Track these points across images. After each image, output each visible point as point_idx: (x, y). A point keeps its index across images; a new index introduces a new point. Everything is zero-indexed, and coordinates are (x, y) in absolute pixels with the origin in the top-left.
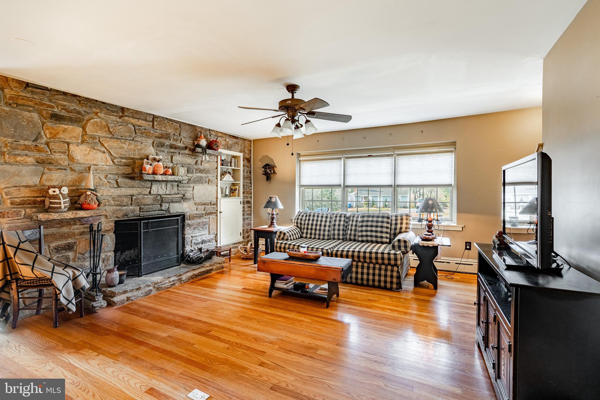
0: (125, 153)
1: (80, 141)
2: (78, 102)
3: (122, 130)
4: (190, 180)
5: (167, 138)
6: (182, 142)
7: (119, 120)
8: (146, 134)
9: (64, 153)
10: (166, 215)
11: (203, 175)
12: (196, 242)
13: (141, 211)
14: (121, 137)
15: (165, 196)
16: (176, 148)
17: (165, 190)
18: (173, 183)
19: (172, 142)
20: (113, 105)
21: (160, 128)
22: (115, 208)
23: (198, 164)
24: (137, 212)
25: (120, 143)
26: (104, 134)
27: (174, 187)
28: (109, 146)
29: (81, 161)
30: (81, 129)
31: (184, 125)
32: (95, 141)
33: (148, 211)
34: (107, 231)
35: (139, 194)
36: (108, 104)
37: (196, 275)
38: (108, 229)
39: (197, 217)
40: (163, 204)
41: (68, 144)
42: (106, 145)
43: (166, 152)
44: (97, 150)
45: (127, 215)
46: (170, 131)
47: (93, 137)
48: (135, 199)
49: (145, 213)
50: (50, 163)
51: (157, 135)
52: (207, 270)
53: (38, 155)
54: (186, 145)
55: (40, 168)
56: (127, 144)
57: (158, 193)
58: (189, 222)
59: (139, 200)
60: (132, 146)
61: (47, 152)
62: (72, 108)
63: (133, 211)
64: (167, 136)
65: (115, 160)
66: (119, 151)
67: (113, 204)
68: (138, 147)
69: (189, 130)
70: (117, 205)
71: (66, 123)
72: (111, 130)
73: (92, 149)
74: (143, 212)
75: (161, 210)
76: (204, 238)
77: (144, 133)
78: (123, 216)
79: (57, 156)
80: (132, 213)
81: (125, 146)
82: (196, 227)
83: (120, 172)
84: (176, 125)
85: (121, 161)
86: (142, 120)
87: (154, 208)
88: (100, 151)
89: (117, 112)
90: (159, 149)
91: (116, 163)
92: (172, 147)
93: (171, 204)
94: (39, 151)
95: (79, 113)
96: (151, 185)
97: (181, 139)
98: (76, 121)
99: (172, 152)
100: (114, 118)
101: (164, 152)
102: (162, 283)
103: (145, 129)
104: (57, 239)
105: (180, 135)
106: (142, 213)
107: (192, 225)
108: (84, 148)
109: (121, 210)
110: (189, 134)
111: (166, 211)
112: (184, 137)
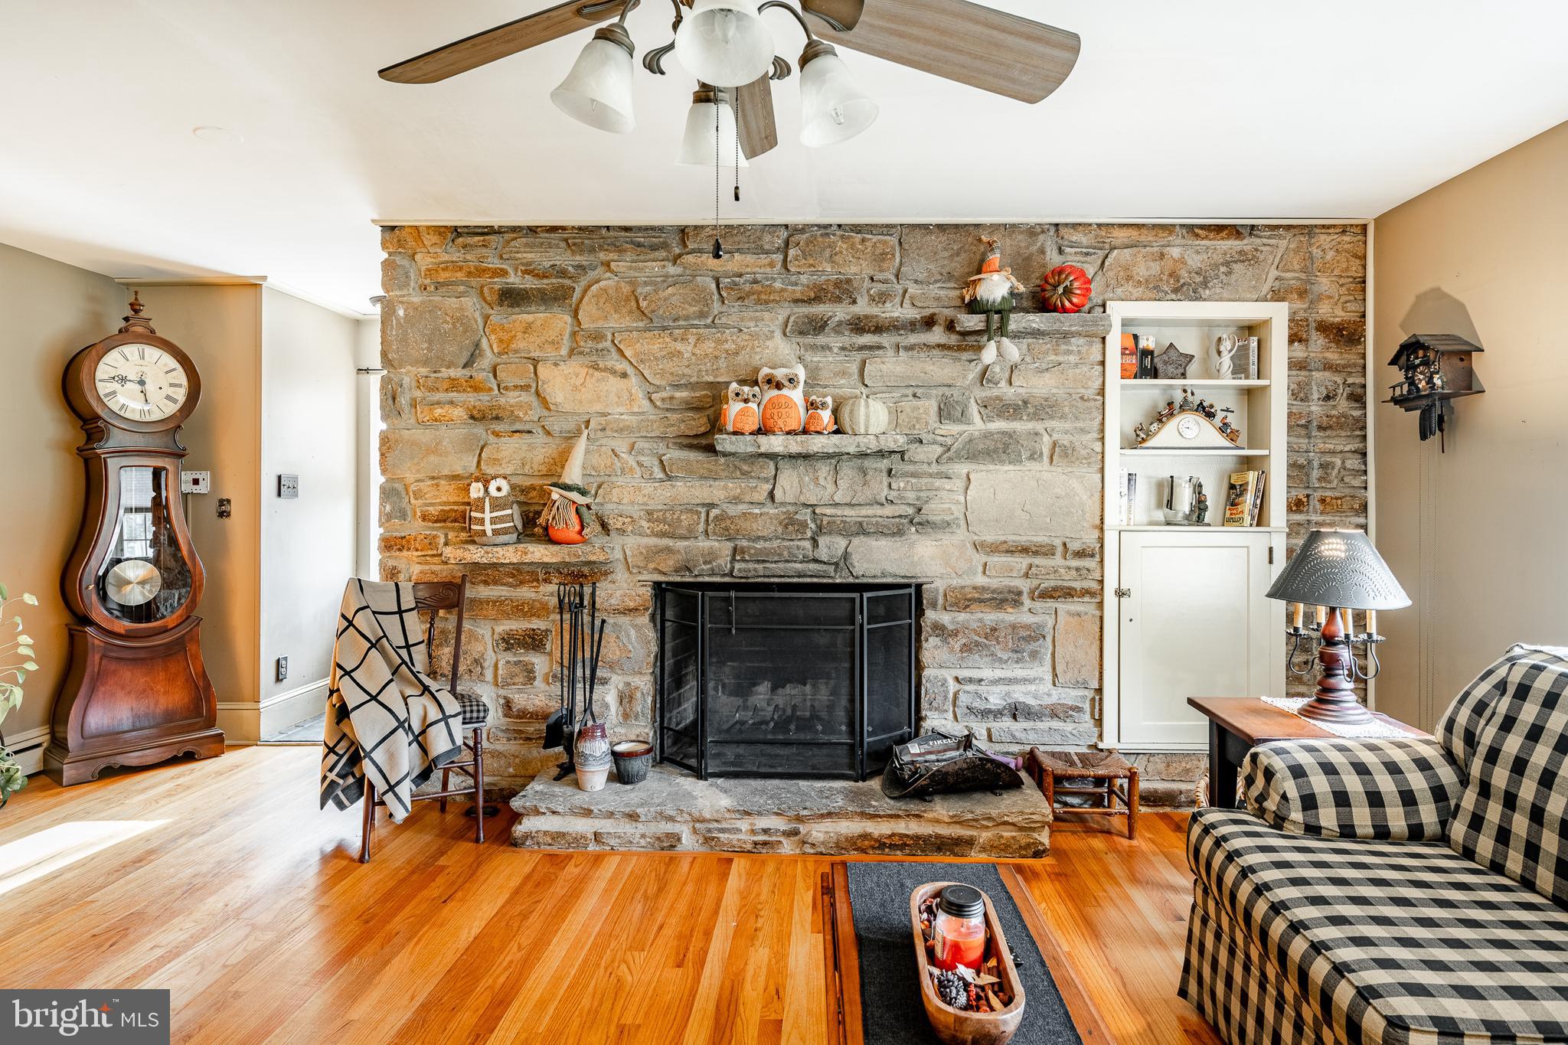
0: (687, 371)
1: (564, 352)
2: (563, 244)
3: (674, 300)
4: (949, 450)
5: (838, 300)
6: (907, 301)
7: (672, 270)
8: (756, 295)
9: (525, 388)
10: (838, 581)
11: (1020, 426)
12: (978, 704)
13: (738, 558)
14: (674, 320)
15: (828, 511)
16: (878, 329)
17: (831, 488)
18: (868, 463)
19: (863, 307)
20: (652, 228)
21: (811, 265)
22: (653, 541)
23: (989, 381)
24: (724, 562)
25: (668, 340)
26: (627, 322)
27: (868, 477)
28: (636, 355)
29: (568, 408)
30: (568, 319)
31: (918, 233)
32: (600, 346)
33: (764, 561)
34: (630, 610)
35: (736, 500)
36: (640, 229)
37: (876, 840)
38: (632, 605)
39: (981, 601)
40: (823, 541)
41: (535, 362)
42: (628, 353)
43: (836, 350)
44: (606, 370)
45: (689, 569)
46: (854, 269)
47: (598, 336)
48: (716, 517)
49: (751, 566)
50: (497, 418)
51: (798, 296)
52: (938, 836)
53: (471, 398)
54: (927, 312)
55: (479, 430)
56: (692, 340)
57: (802, 499)
58: (946, 618)
59: (729, 522)
60: (709, 346)
61: (491, 389)
62: (547, 264)
63: (710, 557)
64: (843, 290)
65: (654, 396)
66: (668, 365)
67: (648, 531)
68: (726, 346)
69: (945, 249)
70: (663, 535)
71: (533, 309)
72: (643, 304)
73: (591, 371)
74: (743, 560)
75: (816, 561)
76: (1021, 694)
77: (749, 294)
78: (677, 570)
79: (512, 398)
80: (705, 563)
81: (686, 349)
82: (977, 644)
83: (672, 432)
84: (879, 241)
85: (672, 398)
86: (748, 251)
87: (785, 553)
88: (613, 372)
89: (665, 246)
90: (810, 340)
91: (658, 404)
92: (859, 326)
93: (856, 541)
94: (476, 389)
95: (563, 273)
96: (777, 469)
97: (905, 291)
98: (556, 299)
99: (862, 348)
100: (656, 267)
101: (830, 349)
102: (724, 825)
103: (755, 282)
104: (507, 616)
105: (897, 276)
106: (743, 565)
107: (955, 634)
108: (574, 368)
109: (669, 550)
110: (943, 266)
111: (836, 564)
112: (916, 282)
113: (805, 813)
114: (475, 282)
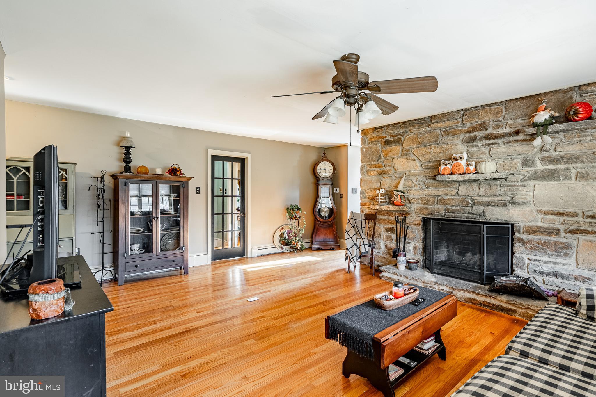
0: (432, 157)
1: (400, 155)
2: (400, 127)
3: (428, 138)
4: (526, 177)
5: (481, 130)
6: (508, 126)
7: (428, 129)
8: (452, 132)
9: (390, 166)
10: (480, 221)
11: (559, 167)
12: (537, 269)
13: (447, 212)
14: (428, 143)
15: (477, 198)
16: (496, 137)
17: (478, 190)
18: (492, 182)
19: (490, 131)
20: (422, 118)
21: (471, 120)
22: (422, 206)
23: (544, 151)
24: (442, 212)
25: (426, 149)
26: (415, 146)
27: (492, 187)
28: (418, 154)
29: (401, 170)
30: (401, 147)
31: (512, 103)
32: (409, 153)
33: (455, 213)
34: (416, 224)
35: (446, 194)
36: (419, 119)
38: (416, 223)
39: (540, 232)
40: (474, 207)
41: (393, 159)
42: (415, 154)
43: (480, 146)
44: (410, 159)
45: (432, 214)
46: (487, 119)
47: (408, 150)
48: (440, 199)
49: (451, 214)
50: (384, 174)
51: (467, 131)
53: (378, 169)
54: (516, 129)
55: (380, 177)
56: (433, 148)
57: (468, 194)
58: (524, 237)
59: (444, 201)
60: (438, 150)
61: (383, 166)
62: (396, 133)
63: (438, 211)
64: (483, 126)
65: (422, 165)
66: (426, 156)
67: (421, 203)
68: (443, 149)
69: (524, 106)
70: (425, 204)
71: (393, 145)
72: (419, 140)
73: (406, 160)
74: (448, 212)
75: (473, 214)
77: (450, 133)
78: (429, 214)
79: (388, 168)
80: (437, 212)
81: (431, 151)
82: (537, 247)
83: (427, 175)
84: (497, 108)
85: (427, 165)
86: (451, 120)
87: (462, 211)
88: (412, 159)
89: (426, 123)
90: (471, 144)
91: (424, 167)
92: (488, 137)
93: (487, 208)
94: (380, 167)
95: (399, 135)
96: (459, 185)
97: (507, 123)
98: (398, 142)
99: (489, 145)
100: (423, 129)
101: (478, 146)
103: (453, 129)
104: (386, 223)
105: (504, 119)
106: (448, 214)
107: (527, 242)
108: (402, 159)
109: (426, 208)
110: (523, 112)
111: (480, 215)
112: (511, 119)
113: (455, 287)
114: (380, 140)
